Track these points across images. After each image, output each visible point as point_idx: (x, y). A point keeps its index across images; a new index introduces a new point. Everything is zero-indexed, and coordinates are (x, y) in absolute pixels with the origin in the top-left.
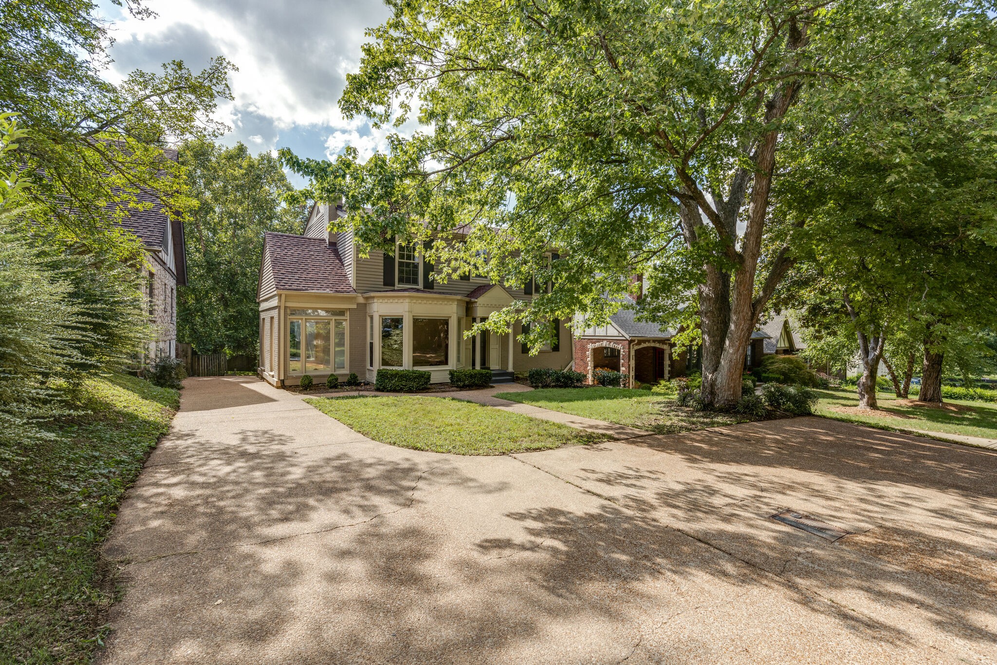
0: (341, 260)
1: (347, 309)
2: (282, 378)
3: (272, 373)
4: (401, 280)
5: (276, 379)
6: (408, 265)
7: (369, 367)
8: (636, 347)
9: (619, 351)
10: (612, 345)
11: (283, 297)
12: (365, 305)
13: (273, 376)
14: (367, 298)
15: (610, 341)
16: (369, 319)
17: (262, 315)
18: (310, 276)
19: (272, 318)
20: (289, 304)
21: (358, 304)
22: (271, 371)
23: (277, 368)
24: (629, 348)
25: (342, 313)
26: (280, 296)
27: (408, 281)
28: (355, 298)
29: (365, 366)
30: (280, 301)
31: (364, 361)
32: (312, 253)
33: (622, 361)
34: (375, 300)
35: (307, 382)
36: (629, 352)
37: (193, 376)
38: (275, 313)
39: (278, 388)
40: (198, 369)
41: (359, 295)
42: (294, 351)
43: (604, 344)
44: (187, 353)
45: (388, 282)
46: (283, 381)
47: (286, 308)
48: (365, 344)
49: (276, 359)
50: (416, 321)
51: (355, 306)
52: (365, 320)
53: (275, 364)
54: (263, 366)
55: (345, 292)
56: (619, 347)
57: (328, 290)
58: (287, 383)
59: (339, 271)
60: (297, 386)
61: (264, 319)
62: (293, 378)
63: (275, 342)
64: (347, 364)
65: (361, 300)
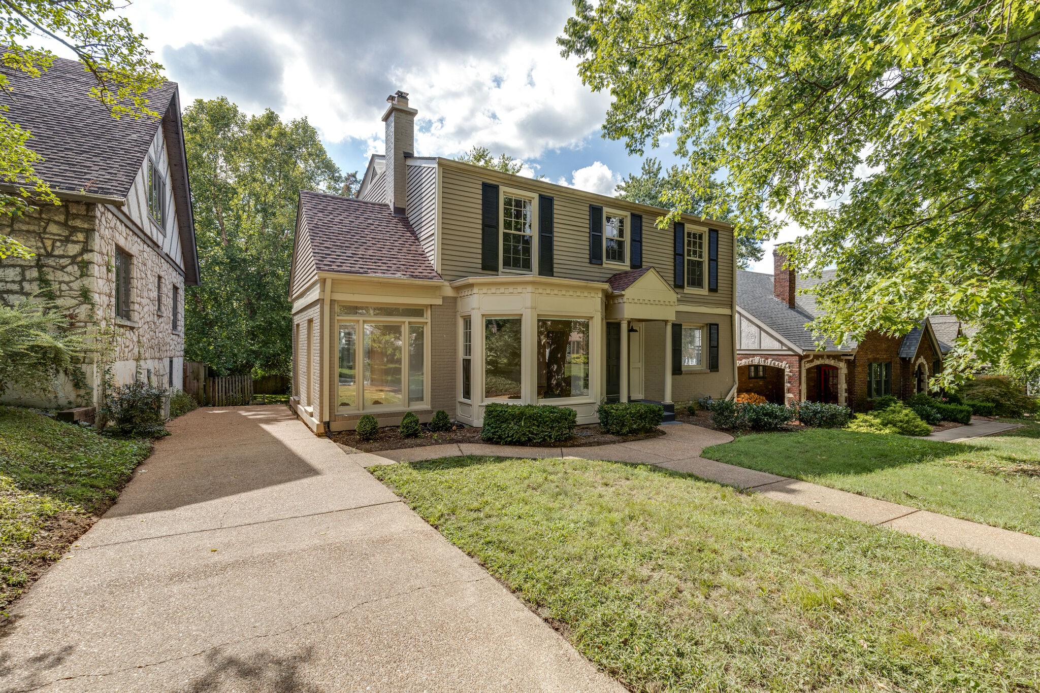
0: (413, 233)
1: (426, 306)
2: (326, 418)
3: (310, 409)
4: (506, 264)
5: (315, 421)
6: (517, 238)
7: (461, 399)
8: (808, 366)
9: (782, 371)
10: (769, 362)
11: (329, 283)
12: (455, 299)
13: (311, 415)
14: (458, 289)
15: (766, 357)
16: (461, 323)
17: (297, 320)
18: (370, 252)
19: (310, 321)
20: (338, 297)
21: (444, 298)
22: (309, 404)
23: (317, 401)
24: (800, 367)
25: (417, 311)
26: (323, 281)
27: (516, 265)
28: (438, 288)
29: (454, 398)
30: (323, 290)
31: (453, 388)
32: (370, 221)
33: (787, 385)
34: (476, 290)
35: (368, 428)
36: (800, 372)
37: (206, 405)
38: (315, 312)
39: (319, 435)
40: (214, 397)
41: (447, 283)
42: (346, 371)
43: (756, 360)
44: (198, 374)
45: (489, 265)
46: (327, 425)
47: (332, 302)
48: (455, 361)
49: (316, 387)
50: (542, 322)
51: (439, 302)
52: (455, 324)
53: (316, 395)
54: (297, 394)
55: (426, 277)
56: (783, 365)
57: (399, 275)
58: (335, 427)
59: (413, 248)
60: (351, 432)
61: (298, 325)
62: (344, 418)
63: (316, 359)
64: (427, 394)
65: (449, 292)
